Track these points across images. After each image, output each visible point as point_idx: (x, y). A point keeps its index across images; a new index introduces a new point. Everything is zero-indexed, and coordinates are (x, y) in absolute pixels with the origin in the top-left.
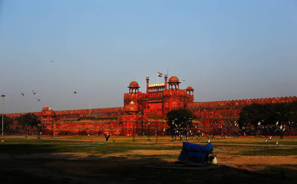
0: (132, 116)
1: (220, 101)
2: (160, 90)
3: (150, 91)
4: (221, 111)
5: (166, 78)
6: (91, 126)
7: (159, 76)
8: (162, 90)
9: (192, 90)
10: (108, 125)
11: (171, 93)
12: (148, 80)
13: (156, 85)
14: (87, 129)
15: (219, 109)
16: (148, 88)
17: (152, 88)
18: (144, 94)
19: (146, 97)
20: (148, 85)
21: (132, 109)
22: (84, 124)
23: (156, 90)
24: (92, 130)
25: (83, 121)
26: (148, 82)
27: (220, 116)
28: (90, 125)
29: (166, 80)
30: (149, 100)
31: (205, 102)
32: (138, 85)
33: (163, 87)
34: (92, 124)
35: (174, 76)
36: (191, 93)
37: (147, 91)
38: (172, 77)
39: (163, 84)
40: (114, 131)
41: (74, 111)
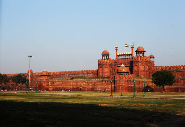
0: (124, 76)
1: (179, 66)
2: (127, 57)
3: (119, 58)
4: (181, 73)
5: (132, 48)
6: (84, 83)
7: (126, 46)
8: (128, 57)
9: (154, 57)
10: (100, 83)
11: (140, 59)
12: (116, 49)
13: (124, 54)
14: (80, 86)
15: (179, 71)
16: (117, 56)
17: (120, 55)
18: (113, 60)
19: (115, 63)
20: (116, 53)
21: (124, 70)
22: (77, 82)
23: (123, 57)
24: (85, 87)
25: (76, 80)
26: (117, 51)
27: (180, 77)
28: (82, 83)
29: (132, 49)
30: (118, 65)
31: (167, 66)
32: (108, 53)
33: (129, 55)
34: (85, 82)
35: (140, 46)
36: (153, 59)
37: (117, 58)
38: (139, 47)
39: (130, 53)
40: (107, 88)
41: (54, 73)
